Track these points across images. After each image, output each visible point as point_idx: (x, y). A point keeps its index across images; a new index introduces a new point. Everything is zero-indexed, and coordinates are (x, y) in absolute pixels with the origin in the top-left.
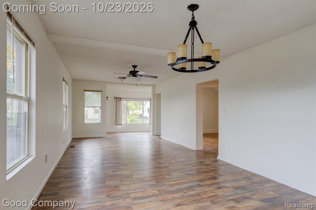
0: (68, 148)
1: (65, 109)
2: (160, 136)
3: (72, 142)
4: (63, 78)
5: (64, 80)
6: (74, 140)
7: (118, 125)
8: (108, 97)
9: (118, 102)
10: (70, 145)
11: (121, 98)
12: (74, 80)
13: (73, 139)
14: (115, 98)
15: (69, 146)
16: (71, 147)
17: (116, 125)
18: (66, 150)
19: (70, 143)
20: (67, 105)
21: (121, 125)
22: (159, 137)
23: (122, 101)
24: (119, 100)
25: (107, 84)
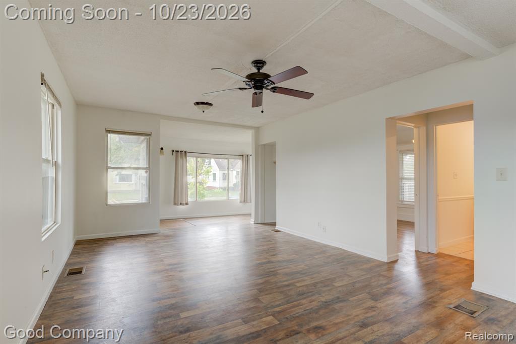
0: (60, 280)
1: (51, 173)
2: (274, 224)
3: (74, 253)
4: (42, 75)
5: (43, 82)
6: (81, 246)
7: (181, 204)
8: (162, 149)
9: (180, 161)
10: (67, 265)
11: (185, 152)
12: (79, 106)
13: (78, 243)
14: (173, 151)
15: (64, 269)
16: (71, 273)
17: (175, 204)
18: (55, 288)
19: (69, 259)
20: (60, 161)
21: (187, 204)
22: (272, 228)
23: (188, 158)
24: (182, 157)
25: (161, 120)
